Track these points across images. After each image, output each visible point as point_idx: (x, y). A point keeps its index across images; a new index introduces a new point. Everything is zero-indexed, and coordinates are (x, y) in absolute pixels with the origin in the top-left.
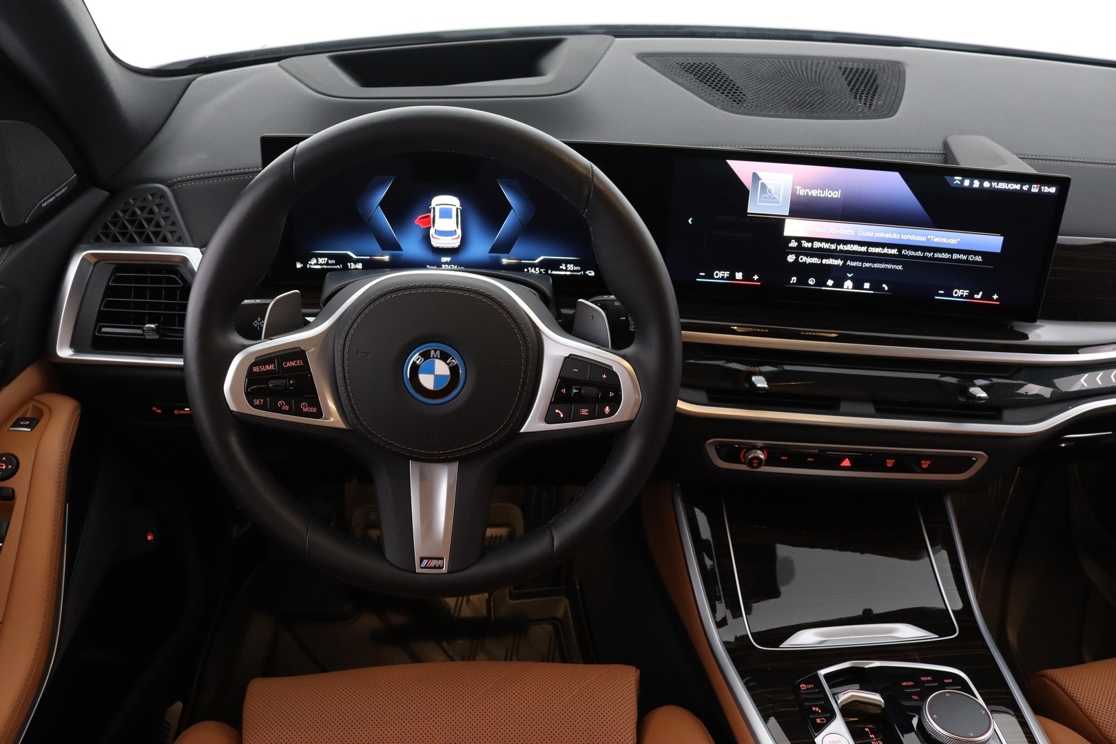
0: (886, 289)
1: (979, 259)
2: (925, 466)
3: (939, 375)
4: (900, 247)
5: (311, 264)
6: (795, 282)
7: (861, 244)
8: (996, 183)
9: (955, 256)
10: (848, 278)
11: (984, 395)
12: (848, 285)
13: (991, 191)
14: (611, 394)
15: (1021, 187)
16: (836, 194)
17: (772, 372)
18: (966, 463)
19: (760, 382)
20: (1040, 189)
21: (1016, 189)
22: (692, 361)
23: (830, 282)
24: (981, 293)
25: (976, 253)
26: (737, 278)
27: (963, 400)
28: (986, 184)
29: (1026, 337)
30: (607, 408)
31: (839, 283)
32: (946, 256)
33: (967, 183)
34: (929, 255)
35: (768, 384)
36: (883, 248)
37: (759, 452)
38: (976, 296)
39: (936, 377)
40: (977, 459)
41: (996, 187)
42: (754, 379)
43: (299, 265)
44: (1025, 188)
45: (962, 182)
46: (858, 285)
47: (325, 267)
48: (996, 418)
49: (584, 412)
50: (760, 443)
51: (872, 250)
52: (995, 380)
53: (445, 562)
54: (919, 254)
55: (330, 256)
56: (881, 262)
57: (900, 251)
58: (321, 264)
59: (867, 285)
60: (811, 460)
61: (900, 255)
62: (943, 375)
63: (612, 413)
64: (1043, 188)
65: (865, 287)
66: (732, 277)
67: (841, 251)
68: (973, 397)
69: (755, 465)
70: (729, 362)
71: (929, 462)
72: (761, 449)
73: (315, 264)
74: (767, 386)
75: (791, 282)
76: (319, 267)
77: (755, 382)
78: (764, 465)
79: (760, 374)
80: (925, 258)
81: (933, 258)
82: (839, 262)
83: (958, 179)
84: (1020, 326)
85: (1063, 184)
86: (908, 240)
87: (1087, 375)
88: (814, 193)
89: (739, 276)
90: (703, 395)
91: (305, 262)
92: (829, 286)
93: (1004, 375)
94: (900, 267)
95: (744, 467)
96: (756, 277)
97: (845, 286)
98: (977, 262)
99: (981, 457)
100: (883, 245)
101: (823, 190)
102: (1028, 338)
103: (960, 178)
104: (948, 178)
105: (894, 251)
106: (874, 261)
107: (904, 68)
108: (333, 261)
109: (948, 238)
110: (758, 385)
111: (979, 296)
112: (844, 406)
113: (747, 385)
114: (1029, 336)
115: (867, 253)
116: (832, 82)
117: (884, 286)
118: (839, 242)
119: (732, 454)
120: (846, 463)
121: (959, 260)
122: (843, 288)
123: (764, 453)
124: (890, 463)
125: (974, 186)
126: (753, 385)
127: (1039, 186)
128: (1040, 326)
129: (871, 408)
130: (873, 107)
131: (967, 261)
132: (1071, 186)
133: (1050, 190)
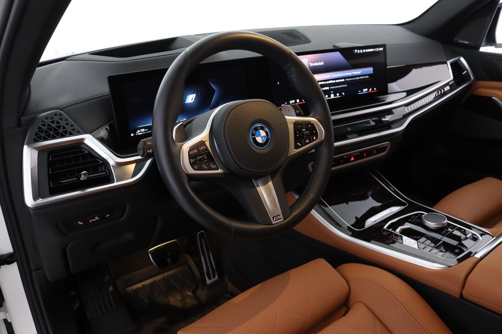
0: (344, 94)
1: (368, 77)
2: (374, 153)
4: (344, 78)
5: (137, 133)
7: (333, 80)
8: (366, 50)
9: (361, 78)
10: (332, 93)
12: (332, 96)
13: (366, 52)
14: (314, 132)
16: (322, 63)
21: (372, 51)
23: (327, 96)
24: (371, 89)
25: (366, 75)
26: (297, 102)
27: (380, 125)
28: (364, 51)
30: (314, 137)
31: (329, 96)
32: (358, 78)
33: (359, 51)
34: (353, 79)
36: (340, 80)
38: (369, 90)
43: (132, 135)
44: (375, 50)
45: (357, 51)
46: (335, 95)
47: (144, 133)
48: (390, 128)
49: (307, 141)
51: (337, 81)
53: (281, 216)
54: (351, 79)
55: (145, 128)
56: (340, 85)
57: (345, 80)
58: (142, 132)
59: (338, 94)
60: (342, 161)
61: (345, 81)
63: (317, 139)
64: (379, 49)
66: (296, 102)
67: (328, 84)
71: (375, 151)
73: (139, 133)
76: (141, 134)
80: (352, 80)
81: (355, 80)
82: (328, 88)
83: (356, 50)
84: (381, 98)
85: (384, 46)
86: (346, 75)
88: (316, 64)
89: (298, 101)
91: (135, 133)
92: (327, 98)
94: (346, 86)
96: (303, 100)
97: (331, 96)
98: (367, 78)
99: (388, 144)
100: (339, 79)
101: (318, 62)
104: (353, 51)
105: (343, 80)
106: (338, 85)
108: (147, 130)
109: (358, 72)
112: (348, 136)
115: (335, 83)
118: (326, 81)
120: (352, 159)
121: (362, 79)
122: (331, 97)
124: (365, 155)
125: (361, 52)
129: (356, 135)
131: (365, 78)
132: (387, 46)
133: (381, 49)
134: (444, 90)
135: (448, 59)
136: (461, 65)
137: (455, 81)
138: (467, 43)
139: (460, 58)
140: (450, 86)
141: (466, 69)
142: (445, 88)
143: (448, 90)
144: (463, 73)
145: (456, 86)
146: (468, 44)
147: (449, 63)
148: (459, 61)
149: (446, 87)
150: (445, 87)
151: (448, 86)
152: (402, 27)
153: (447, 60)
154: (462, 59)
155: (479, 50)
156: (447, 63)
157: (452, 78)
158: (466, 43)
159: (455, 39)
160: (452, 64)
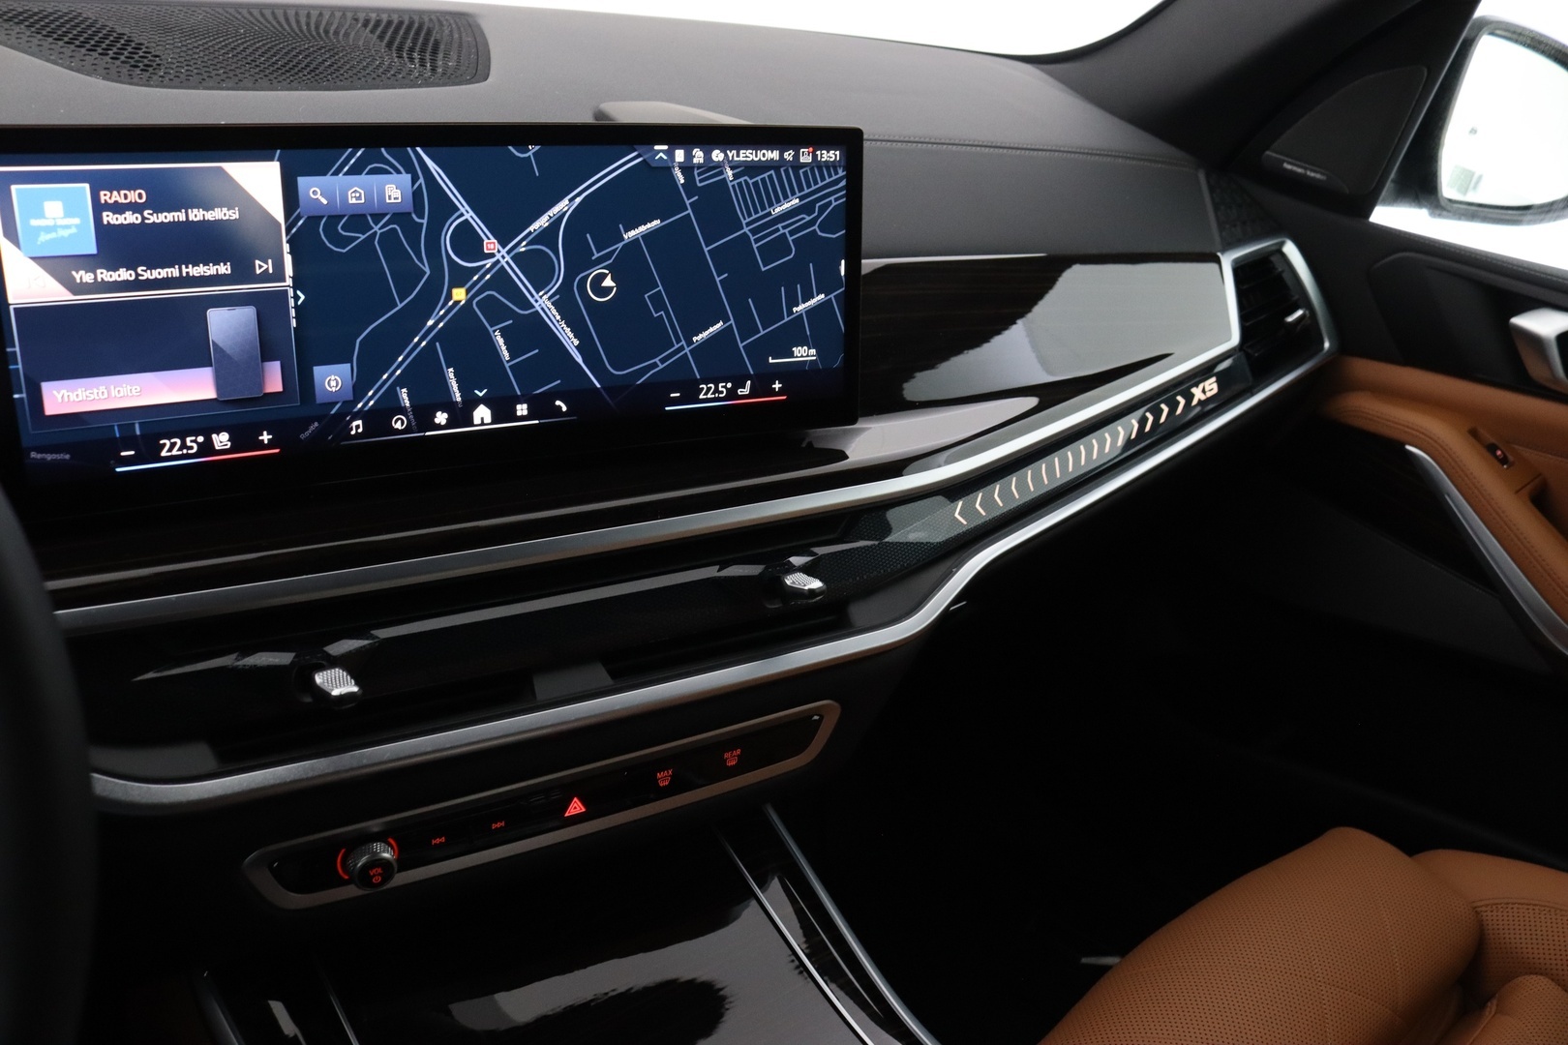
0: (564, 409)
2: (731, 763)
3: (718, 567)
6: (360, 430)
8: (734, 152)
10: (478, 400)
11: (816, 584)
12: (482, 416)
15: (781, 155)
17: (359, 651)
18: (805, 729)
19: (337, 683)
20: (815, 156)
21: (772, 159)
22: (151, 675)
23: (441, 418)
24: (749, 383)
26: (219, 446)
27: (774, 606)
28: (717, 156)
29: (843, 456)
31: (461, 416)
33: (680, 156)
35: (357, 684)
37: (378, 846)
38: (740, 392)
39: (712, 572)
40: (822, 717)
41: (736, 159)
42: (319, 679)
44: (789, 155)
45: (671, 155)
46: (503, 413)
48: (841, 627)
50: (375, 825)
52: (821, 551)
59: (522, 409)
60: (499, 825)
62: (723, 566)
64: (818, 153)
65: (519, 413)
66: (206, 448)
68: (798, 593)
69: (377, 880)
70: (249, 655)
71: (739, 751)
72: (381, 837)
74: (355, 689)
75: (353, 432)
77: (326, 687)
78: (399, 871)
79: (332, 662)
83: (661, 149)
84: (825, 437)
85: (849, 140)
87: (960, 503)
89: (222, 441)
90: (201, 754)
92: (439, 427)
93: (831, 536)
95: (352, 891)
96: (266, 437)
97: (477, 421)
99: (826, 710)
102: (847, 457)
103: (665, 147)
107: (475, 22)
110: (335, 692)
111: (746, 391)
112: (543, 686)
113: (308, 699)
114: (848, 453)
116: (347, 35)
117: (558, 403)
119: (314, 870)
120: (576, 807)
122: (471, 425)
123: (390, 845)
124: (664, 778)
125: (695, 161)
126: (322, 695)
127: (811, 149)
128: (863, 430)
129: (600, 675)
130: (440, 70)
132: (866, 144)
133: (830, 156)
134: (1189, 397)
135: (1228, 246)
136: (1286, 276)
137: (1248, 356)
138: (1318, 176)
139: (1282, 244)
140: (1223, 380)
141: (1304, 301)
142: (1194, 390)
143: (1209, 400)
144: (1290, 319)
145: (1251, 379)
146: (1319, 180)
147: (1227, 260)
148: (1274, 259)
149: (1201, 386)
150: (1197, 385)
151: (1214, 379)
152: (1042, 70)
153: (1224, 250)
154: (1291, 250)
155: (1368, 215)
156: (1218, 261)
157: (1235, 339)
158: (1313, 178)
159: (1268, 153)
160: (1241, 271)
